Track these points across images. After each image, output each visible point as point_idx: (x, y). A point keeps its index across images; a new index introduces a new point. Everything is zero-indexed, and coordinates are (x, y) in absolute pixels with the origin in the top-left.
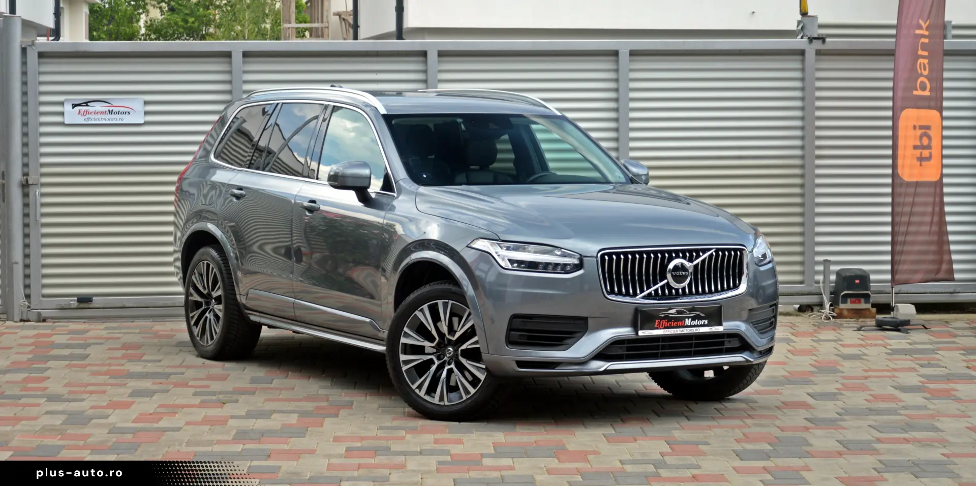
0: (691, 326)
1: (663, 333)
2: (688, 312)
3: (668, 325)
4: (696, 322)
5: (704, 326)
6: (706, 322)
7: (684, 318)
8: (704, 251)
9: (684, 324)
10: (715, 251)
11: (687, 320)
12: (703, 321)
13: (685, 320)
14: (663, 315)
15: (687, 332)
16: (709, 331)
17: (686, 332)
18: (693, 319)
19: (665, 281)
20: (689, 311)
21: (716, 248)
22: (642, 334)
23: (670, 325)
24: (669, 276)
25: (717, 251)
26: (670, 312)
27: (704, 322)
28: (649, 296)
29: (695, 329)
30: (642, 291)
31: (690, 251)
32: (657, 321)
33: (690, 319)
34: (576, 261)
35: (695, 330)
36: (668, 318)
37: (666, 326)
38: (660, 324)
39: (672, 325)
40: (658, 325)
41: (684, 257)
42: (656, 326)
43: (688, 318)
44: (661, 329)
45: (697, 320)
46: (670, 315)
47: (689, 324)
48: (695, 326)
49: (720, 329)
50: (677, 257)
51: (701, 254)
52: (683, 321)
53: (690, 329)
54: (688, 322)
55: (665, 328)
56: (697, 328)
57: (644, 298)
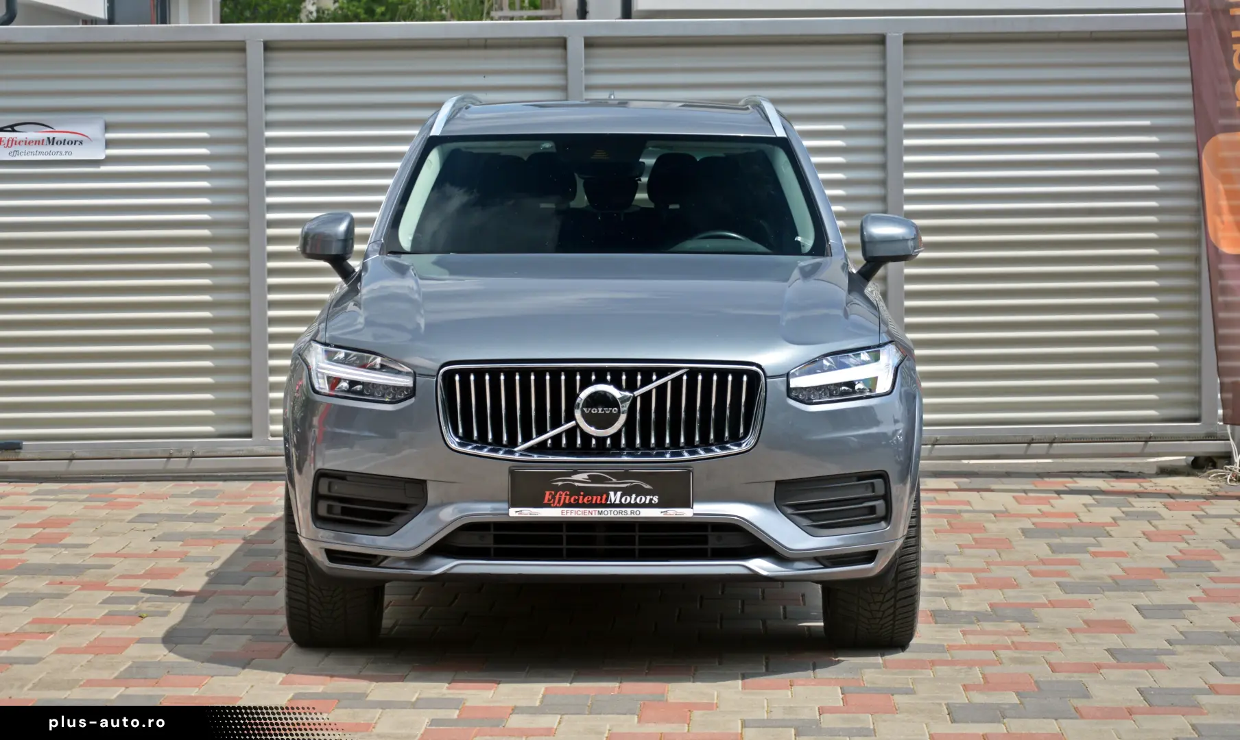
0: (621, 505)
1: (560, 515)
2: (614, 480)
3: (572, 501)
4: (632, 499)
5: (650, 505)
6: (656, 499)
7: (607, 491)
8: (662, 373)
9: (607, 499)
10: (687, 373)
11: (612, 494)
12: (648, 498)
13: (608, 495)
14: (560, 483)
15: (613, 515)
16: (662, 515)
17: (609, 515)
18: (626, 492)
19: (572, 424)
20: (618, 479)
21: (690, 368)
22: (517, 515)
23: (575, 500)
24: (578, 414)
25: (692, 374)
26: (575, 477)
27: (651, 500)
28: (541, 448)
29: (629, 510)
30: (527, 438)
31: (632, 373)
32: (548, 493)
33: (619, 494)
34: (407, 382)
35: (629, 513)
36: (574, 490)
37: (567, 502)
38: (554, 497)
39: (580, 502)
40: (549, 500)
41: (616, 383)
42: (546, 501)
43: (616, 490)
44: (556, 507)
45: (634, 496)
46: (576, 484)
47: (617, 502)
48: (629, 505)
49: (685, 513)
50: (601, 380)
51: (654, 377)
52: (604, 496)
53: (618, 510)
54: (615, 497)
55: (565, 505)
56: (635, 510)
57: (531, 450)
